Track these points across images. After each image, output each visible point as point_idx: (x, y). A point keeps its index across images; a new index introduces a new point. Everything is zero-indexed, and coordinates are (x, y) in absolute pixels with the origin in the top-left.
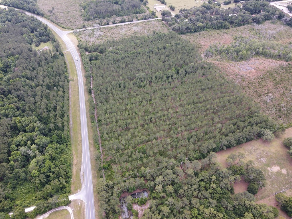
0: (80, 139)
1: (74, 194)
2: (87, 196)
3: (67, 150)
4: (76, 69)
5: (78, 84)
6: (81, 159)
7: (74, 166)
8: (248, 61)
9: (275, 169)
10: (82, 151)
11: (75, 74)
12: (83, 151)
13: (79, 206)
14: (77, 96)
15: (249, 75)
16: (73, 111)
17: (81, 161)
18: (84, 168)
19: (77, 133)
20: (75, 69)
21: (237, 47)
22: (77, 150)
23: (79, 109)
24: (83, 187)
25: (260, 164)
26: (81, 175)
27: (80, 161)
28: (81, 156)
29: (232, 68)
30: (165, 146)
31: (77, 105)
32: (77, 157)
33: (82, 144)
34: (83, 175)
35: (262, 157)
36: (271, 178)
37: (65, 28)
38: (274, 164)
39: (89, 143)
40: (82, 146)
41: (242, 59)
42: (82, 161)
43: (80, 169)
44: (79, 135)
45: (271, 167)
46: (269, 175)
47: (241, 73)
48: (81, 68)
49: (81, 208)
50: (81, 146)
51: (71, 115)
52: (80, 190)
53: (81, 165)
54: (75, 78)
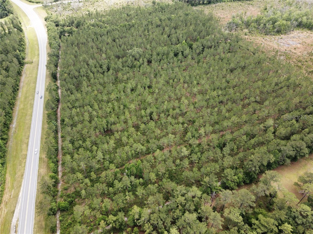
0: (24, 153)
4: (39, 48)
5: (38, 68)
6: (19, 191)
8: (288, 35)
10: (23, 175)
11: (36, 54)
12: (25, 176)
14: (32, 85)
15: (294, 51)
16: (22, 106)
17: (18, 196)
18: (20, 209)
19: (21, 142)
20: (37, 48)
21: (272, 16)
23: (32, 103)
26: (12, 224)
27: (16, 197)
28: (20, 186)
29: (268, 43)
30: (178, 161)
31: (31, 98)
33: (25, 163)
37: (33, 2)
39: (40, 159)
40: (25, 166)
41: (279, 32)
42: (20, 195)
43: (13, 212)
44: (24, 146)
47: (283, 49)
48: (47, 46)
50: (23, 165)
51: (17, 113)
53: (16, 203)
54: (34, 60)
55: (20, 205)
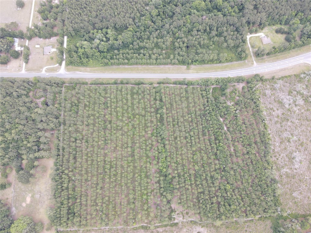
0: (107, 72)
1: (65, 67)
2: (61, 74)
5: (178, 73)
6: (88, 72)
7: (85, 68)
9: (28, 200)
10: (95, 73)
11: (198, 72)
13: (57, 70)
14: (159, 72)
16: (140, 68)
19: (114, 70)
22: (97, 70)
23: (141, 73)
24: (67, 73)
25: (36, 191)
26: (76, 72)
27: (86, 72)
28: (90, 73)
32: (91, 70)
33: (101, 73)
35: (40, 196)
36: (24, 191)
38: (31, 202)
39: (100, 78)
40: (99, 73)
43: (81, 72)
44: (111, 72)
45: (31, 197)
46: (26, 191)
49: (55, 71)
51: (135, 67)
52: (66, 71)
53: (84, 72)
54: (191, 71)
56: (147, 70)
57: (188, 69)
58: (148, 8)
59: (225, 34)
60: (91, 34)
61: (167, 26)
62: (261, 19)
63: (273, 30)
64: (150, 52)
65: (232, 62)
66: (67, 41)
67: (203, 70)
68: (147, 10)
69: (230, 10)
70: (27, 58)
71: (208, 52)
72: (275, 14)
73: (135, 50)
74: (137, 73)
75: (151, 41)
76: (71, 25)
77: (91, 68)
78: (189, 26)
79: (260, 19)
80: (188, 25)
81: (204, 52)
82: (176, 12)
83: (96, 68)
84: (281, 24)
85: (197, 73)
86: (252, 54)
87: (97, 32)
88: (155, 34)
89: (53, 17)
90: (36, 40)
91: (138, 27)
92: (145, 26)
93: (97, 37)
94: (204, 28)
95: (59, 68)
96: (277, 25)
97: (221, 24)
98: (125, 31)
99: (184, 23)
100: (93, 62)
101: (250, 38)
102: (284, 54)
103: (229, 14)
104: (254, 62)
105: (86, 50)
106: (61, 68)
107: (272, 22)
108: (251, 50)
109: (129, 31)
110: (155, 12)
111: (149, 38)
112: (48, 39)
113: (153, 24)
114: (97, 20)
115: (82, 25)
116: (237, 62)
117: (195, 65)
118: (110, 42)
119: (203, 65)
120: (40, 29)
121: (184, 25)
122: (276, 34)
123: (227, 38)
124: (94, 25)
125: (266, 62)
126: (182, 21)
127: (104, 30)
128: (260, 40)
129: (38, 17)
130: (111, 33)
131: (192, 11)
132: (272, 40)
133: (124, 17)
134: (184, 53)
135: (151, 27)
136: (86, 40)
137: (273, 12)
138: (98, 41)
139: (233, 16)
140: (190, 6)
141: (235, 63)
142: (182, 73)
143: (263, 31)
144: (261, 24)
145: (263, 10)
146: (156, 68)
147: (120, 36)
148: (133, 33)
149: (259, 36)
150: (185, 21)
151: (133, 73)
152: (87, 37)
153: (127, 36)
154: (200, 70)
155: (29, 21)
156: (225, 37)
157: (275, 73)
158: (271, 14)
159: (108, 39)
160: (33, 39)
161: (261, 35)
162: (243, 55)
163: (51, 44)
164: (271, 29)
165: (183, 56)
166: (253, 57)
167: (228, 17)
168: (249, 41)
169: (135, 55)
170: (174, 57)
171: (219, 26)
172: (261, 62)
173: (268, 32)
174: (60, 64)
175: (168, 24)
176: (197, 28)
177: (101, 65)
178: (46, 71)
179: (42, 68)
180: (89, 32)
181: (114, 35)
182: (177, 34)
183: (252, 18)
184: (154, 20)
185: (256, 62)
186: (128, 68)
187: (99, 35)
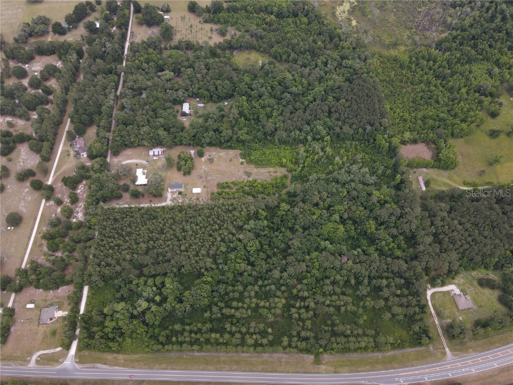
0: (157, 366)
1: (75, 354)
2: (65, 370)
3: (144, 346)
5: (298, 372)
6: (119, 366)
7: (115, 355)
10: (133, 368)
11: (339, 369)
12: (131, 370)
13: (59, 360)
14: (260, 368)
16: (223, 359)
17: (116, 366)
18: (105, 369)
19: (172, 362)
20: (359, 369)
22: (138, 361)
23: (224, 370)
24: (78, 366)
26: (97, 364)
28: (124, 367)
31: (235, 367)
32: (126, 361)
33: (145, 368)
34: (94, 368)
39: (143, 381)
40: (141, 368)
42: (116, 368)
43: (105, 364)
44: (164, 366)
49: (55, 362)
50: (143, 367)
51: (213, 354)
52: (76, 362)
53: (111, 365)
54: (323, 367)
55: (108, 368)
56: (237, 363)
57: (317, 362)
58: (241, 237)
59: (386, 293)
60: (133, 287)
61: (276, 273)
62: (450, 263)
63: (474, 278)
64: (244, 330)
65: (403, 348)
66: (88, 297)
67: (347, 365)
68: (240, 240)
69: (392, 245)
70: (6, 335)
71: (356, 332)
72: (474, 254)
73: (215, 323)
74: (217, 370)
75: (245, 306)
76: (98, 269)
77: (126, 356)
78: (317, 275)
79: (448, 264)
80: (315, 271)
81: (349, 332)
82: (293, 244)
83: (136, 356)
84: (486, 268)
85: (336, 372)
86: (440, 330)
87: (146, 282)
88: (253, 290)
89: (68, 248)
90: (31, 291)
91: (223, 273)
92: (236, 272)
93: (145, 294)
94: (346, 278)
95: (64, 355)
96: (479, 269)
97: (377, 272)
98: (198, 281)
99: (307, 266)
100: (132, 343)
101: (433, 295)
102: (503, 333)
103: (389, 252)
104: (447, 349)
105: (120, 323)
106: (68, 354)
107: (470, 266)
108: (437, 322)
109: (204, 282)
110: (253, 246)
111: (241, 299)
112: (53, 290)
113: (249, 267)
114: (147, 260)
115: (118, 268)
116: (414, 349)
117: (331, 353)
118: (167, 306)
119: (347, 355)
120: (40, 273)
121: (307, 271)
122: (479, 288)
123: (390, 303)
124: (140, 267)
125: (471, 350)
126: (304, 264)
127: (158, 280)
128: (452, 300)
129: (43, 244)
130: (170, 285)
131: (322, 243)
132: (474, 300)
133: (197, 255)
134: (308, 334)
135: (246, 274)
136: (122, 299)
137: (471, 249)
138: (145, 305)
139: (398, 258)
140: (317, 234)
141: (409, 350)
142: (305, 373)
143: (456, 281)
144: (450, 271)
145: (451, 246)
146: (255, 359)
147: (187, 293)
148: (212, 286)
149: (448, 292)
150: (309, 264)
151: (208, 370)
152: (124, 292)
153: (200, 293)
154: (341, 366)
155: (25, 253)
156: (386, 300)
157: (490, 376)
158: (468, 253)
159: (164, 299)
160: (24, 290)
161: (453, 290)
162: (425, 340)
163: (57, 300)
164: (470, 277)
165: (306, 339)
166: (443, 339)
167: (389, 259)
168: (431, 302)
169: (213, 335)
170: (290, 341)
171: (372, 275)
172: (460, 350)
173: (464, 284)
174: (68, 347)
175: (279, 268)
176: (332, 278)
177: (146, 350)
178: (37, 362)
179: (31, 354)
180: (131, 282)
181: (176, 292)
182: (295, 291)
183: (433, 263)
184: (252, 259)
185: (451, 350)
186: (199, 357)
187: (149, 289)
